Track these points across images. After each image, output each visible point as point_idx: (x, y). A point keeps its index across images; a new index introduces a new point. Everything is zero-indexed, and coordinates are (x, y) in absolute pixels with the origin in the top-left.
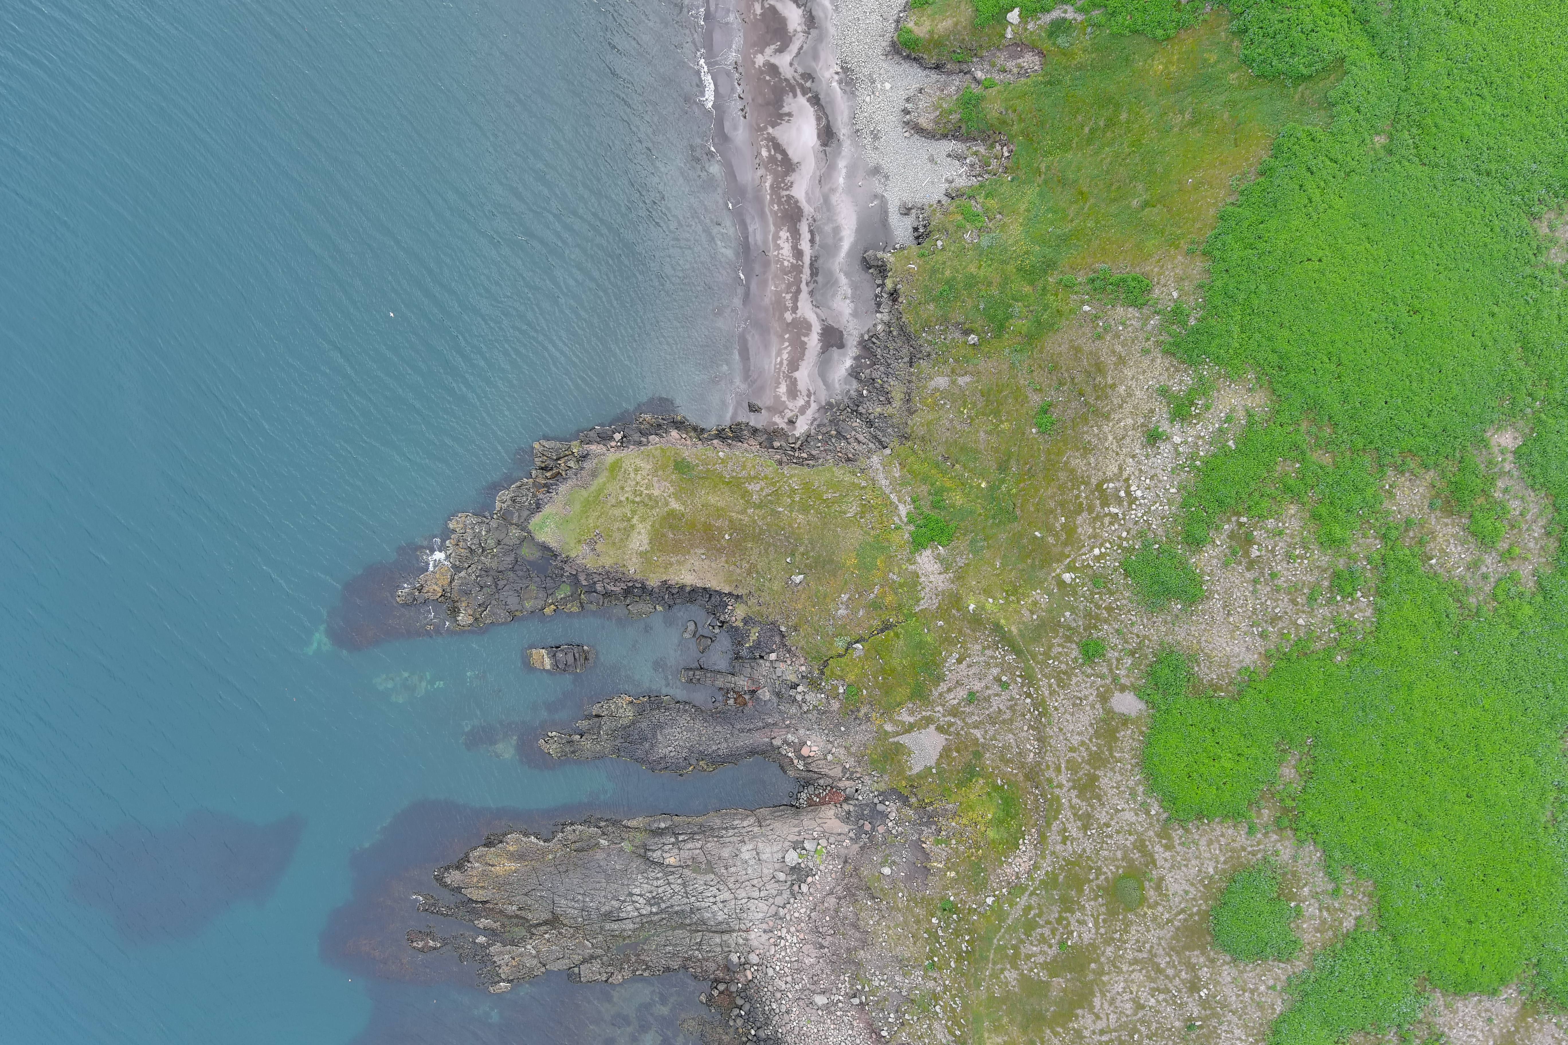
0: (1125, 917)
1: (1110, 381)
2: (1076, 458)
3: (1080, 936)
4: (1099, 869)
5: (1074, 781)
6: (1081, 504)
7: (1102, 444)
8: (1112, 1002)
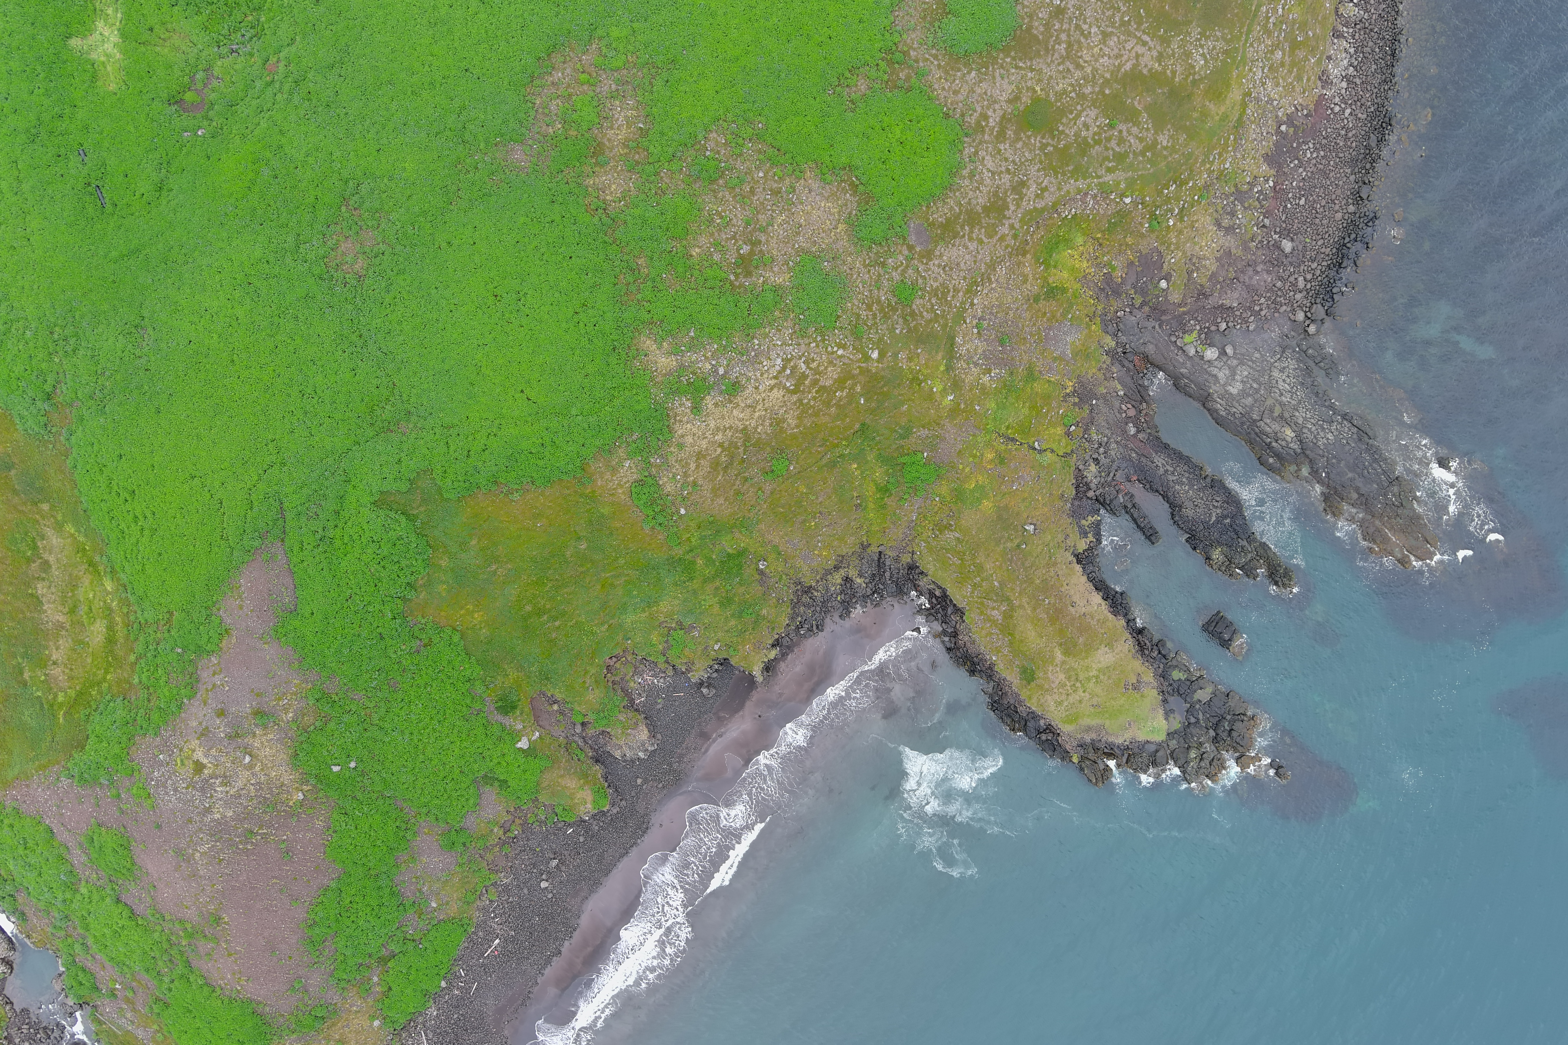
0: (1056, 101)
1: (719, 450)
2: (789, 425)
3: (1097, 118)
4: (1040, 149)
5: (1000, 221)
6: (817, 392)
7: (765, 416)
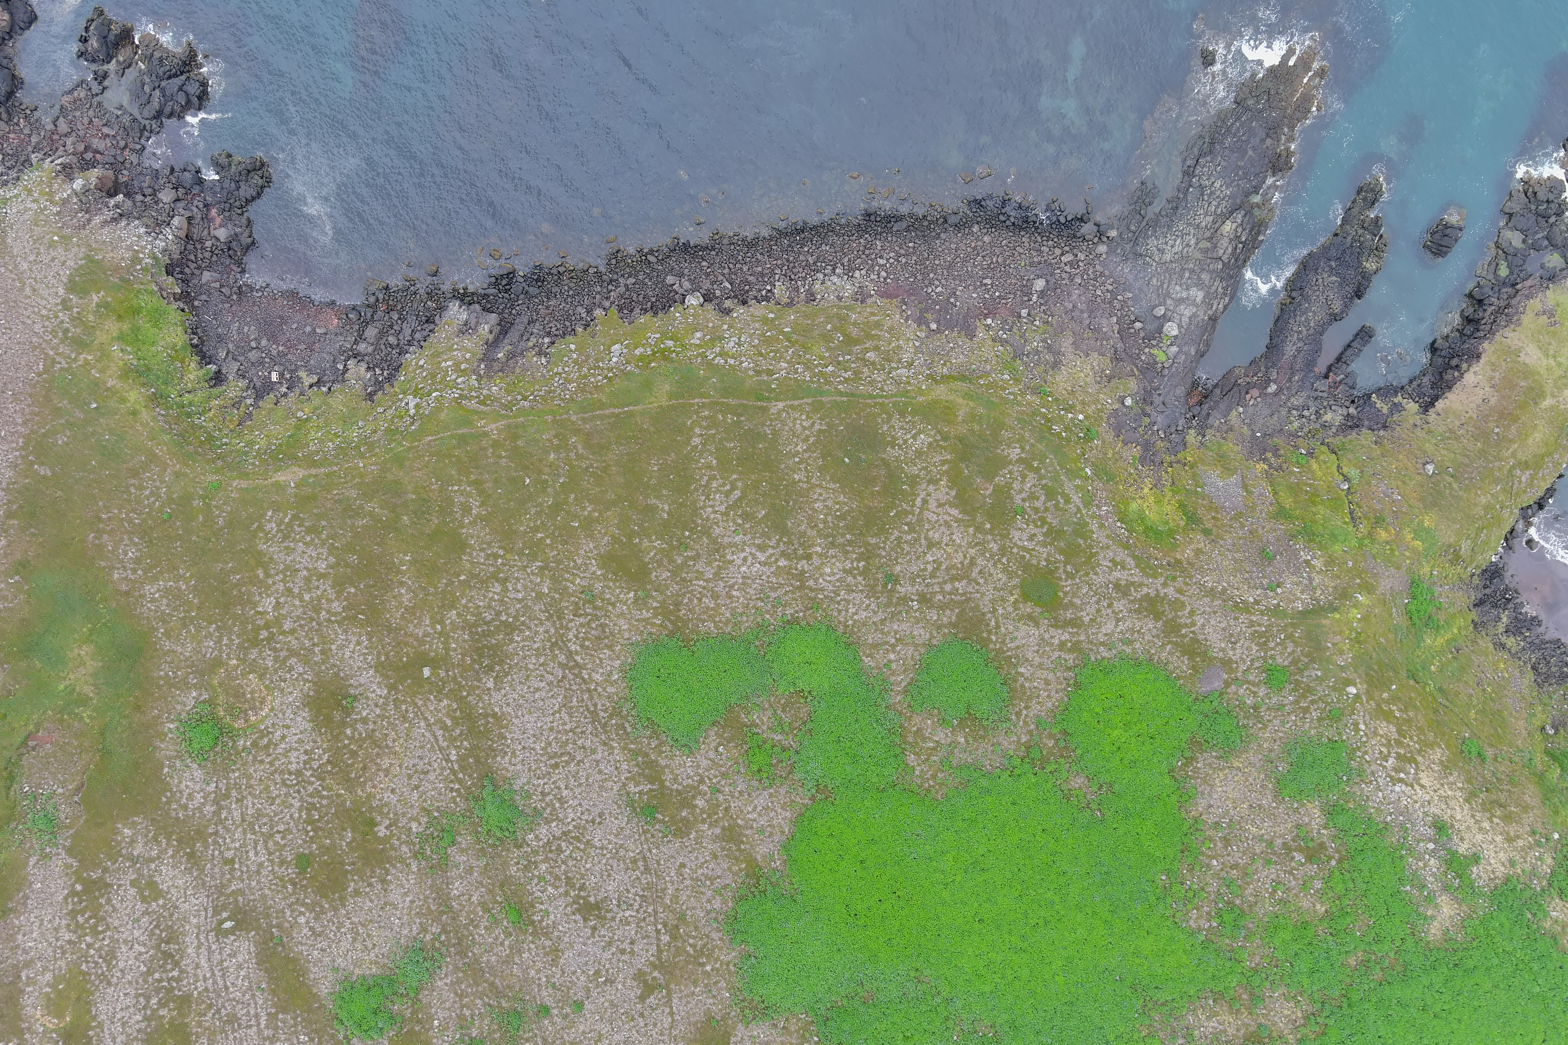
0: (1018, 576)
3: (1019, 529)
4: (1073, 578)
5: (1163, 599)
6: (1405, 738)
8: (947, 524)
